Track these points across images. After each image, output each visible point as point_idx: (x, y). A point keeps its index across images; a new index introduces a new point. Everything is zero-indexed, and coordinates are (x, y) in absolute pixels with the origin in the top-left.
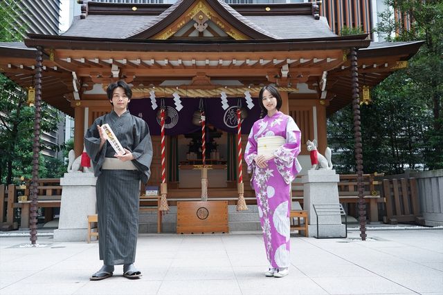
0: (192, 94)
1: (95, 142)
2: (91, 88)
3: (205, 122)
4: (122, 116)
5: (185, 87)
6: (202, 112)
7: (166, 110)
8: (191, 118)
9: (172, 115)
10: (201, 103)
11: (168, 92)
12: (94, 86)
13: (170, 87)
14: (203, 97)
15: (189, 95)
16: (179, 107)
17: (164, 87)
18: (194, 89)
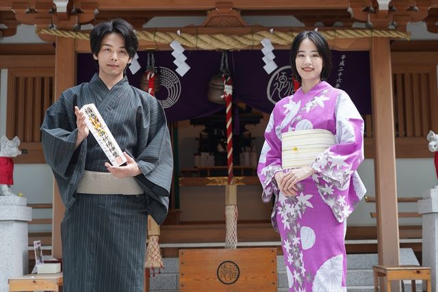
0: (206, 43)
1: (64, 139)
2: (12, 32)
3: (232, 98)
4: (114, 90)
5: (194, 31)
6: (226, 77)
7: (158, 74)
8: (206, 89)
9: (169, 83)
10: (224, 62)
11: (161, 39)
12: (20, 28)
13: (165, 31)
14: (227, 48)
15: (202, 46)
16: (183, 68)
17: (154, 31)
18: (211, 34)
